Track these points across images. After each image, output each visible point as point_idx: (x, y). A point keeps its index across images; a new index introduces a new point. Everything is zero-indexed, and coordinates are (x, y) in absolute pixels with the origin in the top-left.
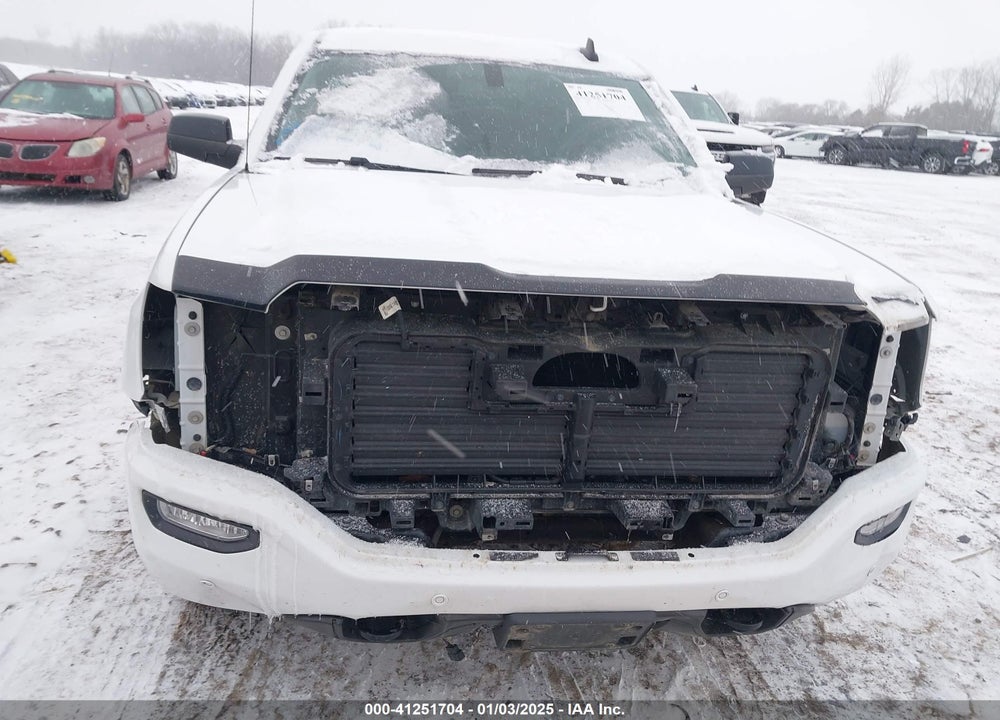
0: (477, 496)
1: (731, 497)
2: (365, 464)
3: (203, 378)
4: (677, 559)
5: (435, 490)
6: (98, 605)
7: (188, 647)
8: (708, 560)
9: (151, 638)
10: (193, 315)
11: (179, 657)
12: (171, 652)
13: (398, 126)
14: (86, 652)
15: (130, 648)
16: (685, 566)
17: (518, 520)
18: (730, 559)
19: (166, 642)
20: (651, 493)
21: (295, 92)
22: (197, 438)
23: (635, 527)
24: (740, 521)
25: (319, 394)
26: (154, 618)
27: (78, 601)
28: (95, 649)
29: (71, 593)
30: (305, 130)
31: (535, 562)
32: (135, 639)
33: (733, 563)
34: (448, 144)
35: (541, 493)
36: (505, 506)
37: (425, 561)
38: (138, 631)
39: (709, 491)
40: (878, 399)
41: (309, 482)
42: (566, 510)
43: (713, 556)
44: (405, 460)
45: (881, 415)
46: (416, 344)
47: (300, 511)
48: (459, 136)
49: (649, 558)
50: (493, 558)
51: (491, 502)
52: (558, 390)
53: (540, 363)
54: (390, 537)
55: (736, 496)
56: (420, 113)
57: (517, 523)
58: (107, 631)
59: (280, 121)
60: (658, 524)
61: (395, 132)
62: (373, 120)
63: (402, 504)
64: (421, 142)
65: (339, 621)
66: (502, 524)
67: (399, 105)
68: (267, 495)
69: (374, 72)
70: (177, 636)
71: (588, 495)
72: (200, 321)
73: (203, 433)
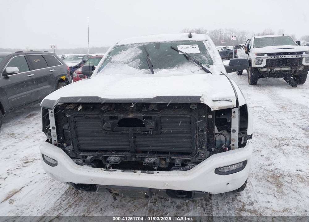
0: (109, 156)
1: (177, 158)
2: (82, 147)
3: (55, 126)
4: (153, 173)
5: (99, 154)
6: (53, 183)
7: (67, 194)
8: (162, 174)
9: (60, 191)
10: (52, 112)
11: (64, 196)
12: (63, 195)
13: (128, 63)
14: (46, 193)
15: (55, 193)
16: (155, 175)
17: (115, 161)
18: (169, 175)
19: (63, 192)
20: (154, 156)
21: (107, 57)
22: (55, 141)
23: (146, 165)
24: (176, 165)
25: (67, 129)
26: (63, 187)
27: (50, 182)
28: (48, 193)
29: (50, 180)
30: (107, 66)
31: (115, 172)
32: (57, 191)
33: (170, 175)
34: (139, 66)
35: (125, 155)
36: (114, 158)
37: (89, 170)
38: (58, 189)
39: (171, 156)
40: (234, 131)
41: (69, 151)
42: (133, 160)
43: (164, 173)
44: (91, 146)
45: (237, 136)
46: (87, 117)
47: (65, 157)
48: (142, 64)
49: (145, 173)
50: (105, 171)
51: (112, 157)
52: (124, 128)
53: (118, 121)
54: (85, 164)
55: (179, 158)
56: (134, 59)
57: (115, 162)
58: (53, 188)
59: (102, 65)
60: (151, 164)
61: (127, 65)
62: (122, 62)
63: (90, 157)
64: (132, 67)
65: (73, 184)
66: (111, 162)
67: (130, 57)
68: (59, 153)
69: (127, 50)
70: (66, 192)
71: (138, 156)
72: (53, 113)
73: (56, 140)
